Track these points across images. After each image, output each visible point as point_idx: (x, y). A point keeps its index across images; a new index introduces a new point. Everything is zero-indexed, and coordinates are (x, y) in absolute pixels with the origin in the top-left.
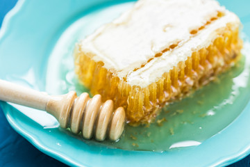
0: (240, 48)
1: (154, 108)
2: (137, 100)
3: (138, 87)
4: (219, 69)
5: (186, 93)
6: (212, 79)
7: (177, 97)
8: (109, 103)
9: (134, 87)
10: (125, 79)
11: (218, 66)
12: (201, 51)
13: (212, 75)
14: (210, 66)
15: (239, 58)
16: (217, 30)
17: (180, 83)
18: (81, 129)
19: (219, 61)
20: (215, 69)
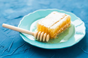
0: (70, 22)
1: (56, 34)
2: (53, 32)
3: (53, 29)
4: (67, 27)
5: (61, 32)
6: (66, 29)
7: (60, 32)
8: (46, 34)
9: (52, 29)
10: (50, 28)
11: (67, 26)
12: (64, 22)
13: (66, 28)
14: (66, 26)
15: (71, 25)
16: (67, 18)
17: (61, 29)
18: (39, 39)
19: (67, 25)
20: (66, 27)
